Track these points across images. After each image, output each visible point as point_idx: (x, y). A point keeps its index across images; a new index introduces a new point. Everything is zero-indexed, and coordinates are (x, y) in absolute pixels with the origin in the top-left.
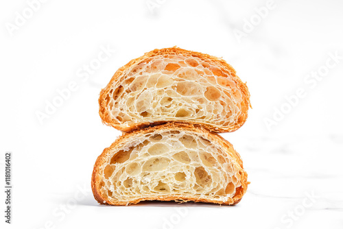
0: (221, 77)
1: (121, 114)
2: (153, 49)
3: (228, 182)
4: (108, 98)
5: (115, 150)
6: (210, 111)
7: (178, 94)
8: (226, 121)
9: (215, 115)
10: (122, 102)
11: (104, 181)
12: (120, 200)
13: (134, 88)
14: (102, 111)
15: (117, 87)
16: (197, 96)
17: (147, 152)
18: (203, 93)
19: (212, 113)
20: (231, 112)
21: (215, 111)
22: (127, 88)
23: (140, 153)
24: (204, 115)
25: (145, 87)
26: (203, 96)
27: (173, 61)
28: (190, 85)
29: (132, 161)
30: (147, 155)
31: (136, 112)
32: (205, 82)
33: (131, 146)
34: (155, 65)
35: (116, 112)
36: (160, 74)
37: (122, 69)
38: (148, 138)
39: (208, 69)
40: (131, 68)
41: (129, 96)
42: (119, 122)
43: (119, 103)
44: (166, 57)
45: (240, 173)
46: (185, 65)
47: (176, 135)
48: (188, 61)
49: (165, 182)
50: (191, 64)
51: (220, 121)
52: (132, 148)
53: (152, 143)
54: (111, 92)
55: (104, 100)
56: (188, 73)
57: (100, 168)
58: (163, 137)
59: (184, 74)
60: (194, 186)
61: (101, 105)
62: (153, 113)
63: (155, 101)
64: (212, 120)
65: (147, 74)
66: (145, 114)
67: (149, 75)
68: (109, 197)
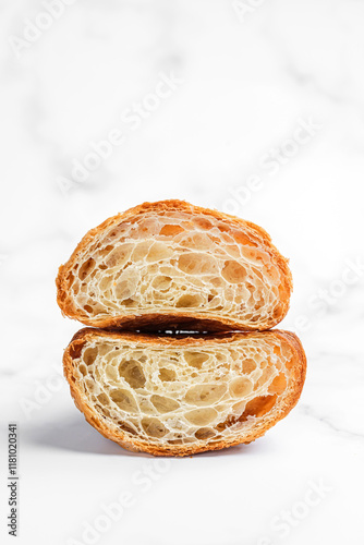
0: (247, 246)
1: (90, 301)
2: (141, 203)
3: (93, 366)
4: (71, 277)
5: (269, 417)
6: (230, 299)
7: (180, 271)
8: (255, 314)
9: (238, 305)
10: (93, 283)
11: (286, 370)
12: (262, 340)
13: (113, 262)
14: (62, 297)
15: (85, 260)
16: (209, 275)
17: (219, 413)
18: (220, 270)
19: (234, 302)
20: (262, 300)
21: (238, 299)
22: (101, 263)
23: (230, 411)
24: (220, 305)
25: (129, 260)
26: (220, 275)
27: (172, 221)
28: (199, 257)
29: (243, 399)
30: (220, 408)
31: (114, 298)
32: (223, 253)
33: (244, 423)
34: (145, 226)
35: (84, 298)
36: (153, 240)
37: (92, 233)
38: (218, 434)
39: (227, 234)
40: (107, 232)
41: (103, 274)
42: (88, 314)
43: (88, 284)
44: (162, 214)
45: (74, 379)
46: (192, 228)
47: (174, 439)
48: (196, 220)
49: (191, 368)
50: (201, 224)
51: (245, 314)
52: (242, 419)
53: (210, 426)
54: (76, 267)
55: (64, 279)
56: (197, 237)
57: (292, 390)
58: (193, 436)
59: (190, 240)
60: (147, 361)
61: (59, 287)
62: (141, 301)
63: (144, 283)
64: (233, 313)
65: (132, 241)
66: (129, 302)
67: (135, 242)
68: (279, 345)
